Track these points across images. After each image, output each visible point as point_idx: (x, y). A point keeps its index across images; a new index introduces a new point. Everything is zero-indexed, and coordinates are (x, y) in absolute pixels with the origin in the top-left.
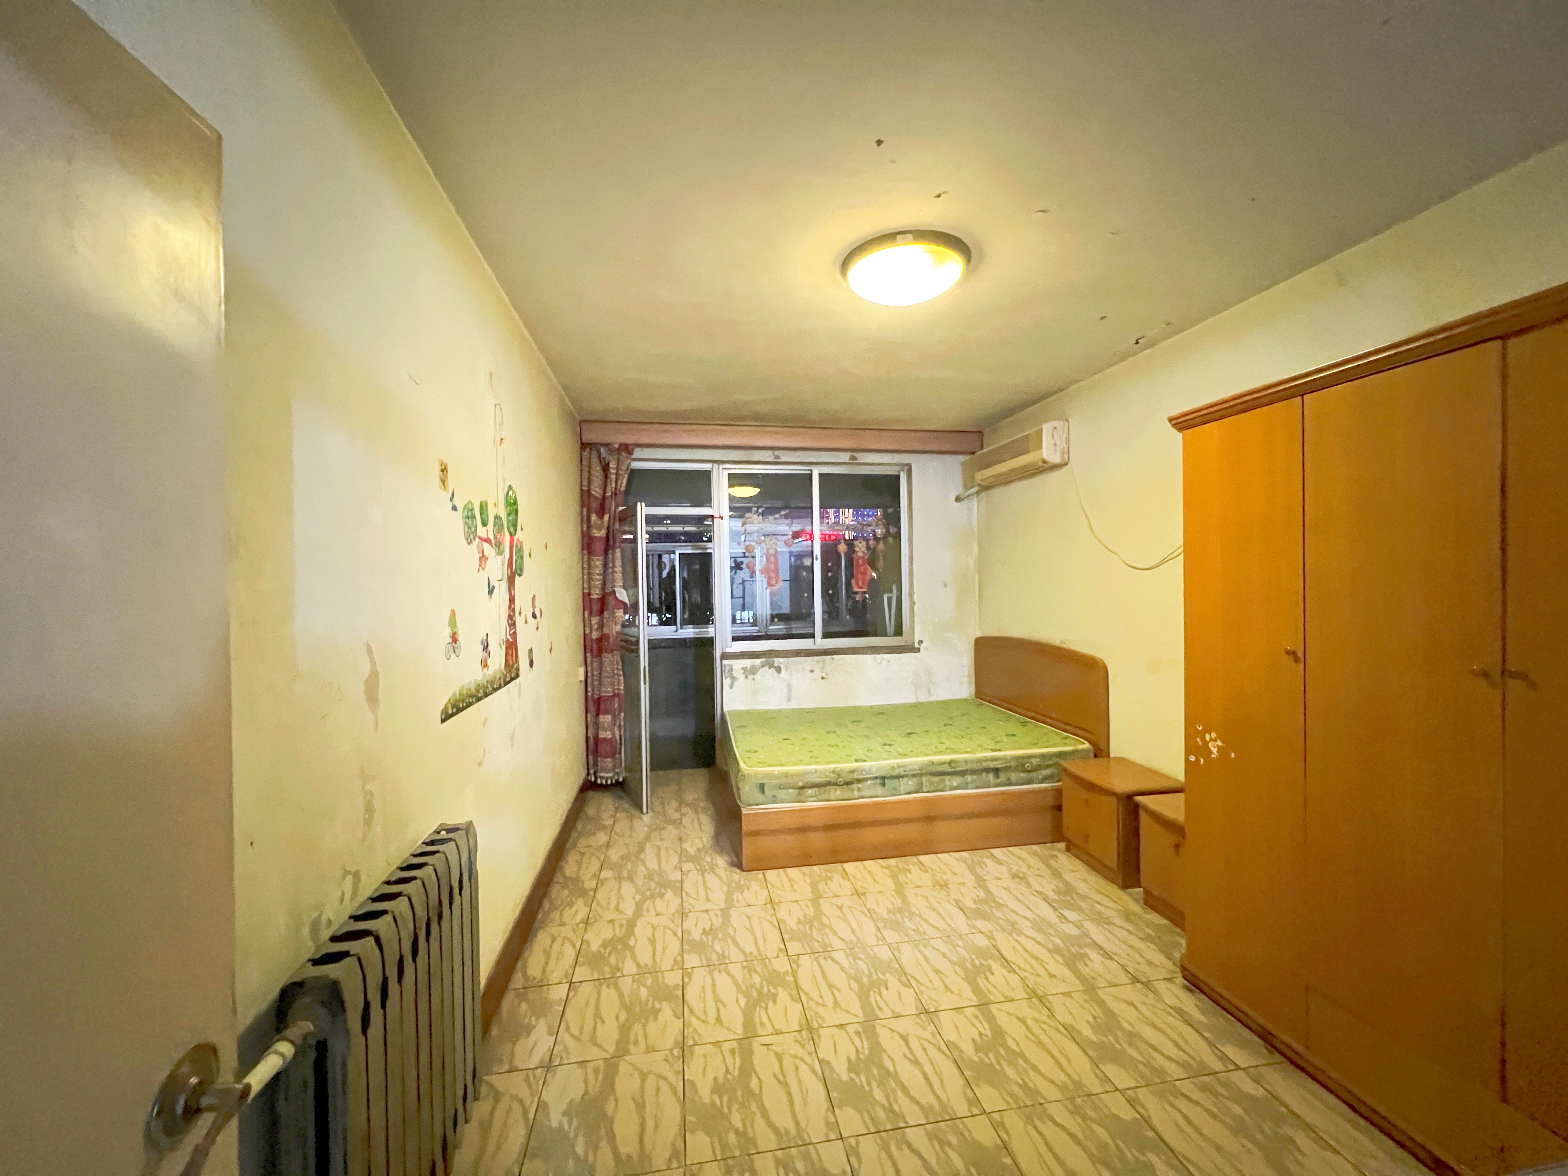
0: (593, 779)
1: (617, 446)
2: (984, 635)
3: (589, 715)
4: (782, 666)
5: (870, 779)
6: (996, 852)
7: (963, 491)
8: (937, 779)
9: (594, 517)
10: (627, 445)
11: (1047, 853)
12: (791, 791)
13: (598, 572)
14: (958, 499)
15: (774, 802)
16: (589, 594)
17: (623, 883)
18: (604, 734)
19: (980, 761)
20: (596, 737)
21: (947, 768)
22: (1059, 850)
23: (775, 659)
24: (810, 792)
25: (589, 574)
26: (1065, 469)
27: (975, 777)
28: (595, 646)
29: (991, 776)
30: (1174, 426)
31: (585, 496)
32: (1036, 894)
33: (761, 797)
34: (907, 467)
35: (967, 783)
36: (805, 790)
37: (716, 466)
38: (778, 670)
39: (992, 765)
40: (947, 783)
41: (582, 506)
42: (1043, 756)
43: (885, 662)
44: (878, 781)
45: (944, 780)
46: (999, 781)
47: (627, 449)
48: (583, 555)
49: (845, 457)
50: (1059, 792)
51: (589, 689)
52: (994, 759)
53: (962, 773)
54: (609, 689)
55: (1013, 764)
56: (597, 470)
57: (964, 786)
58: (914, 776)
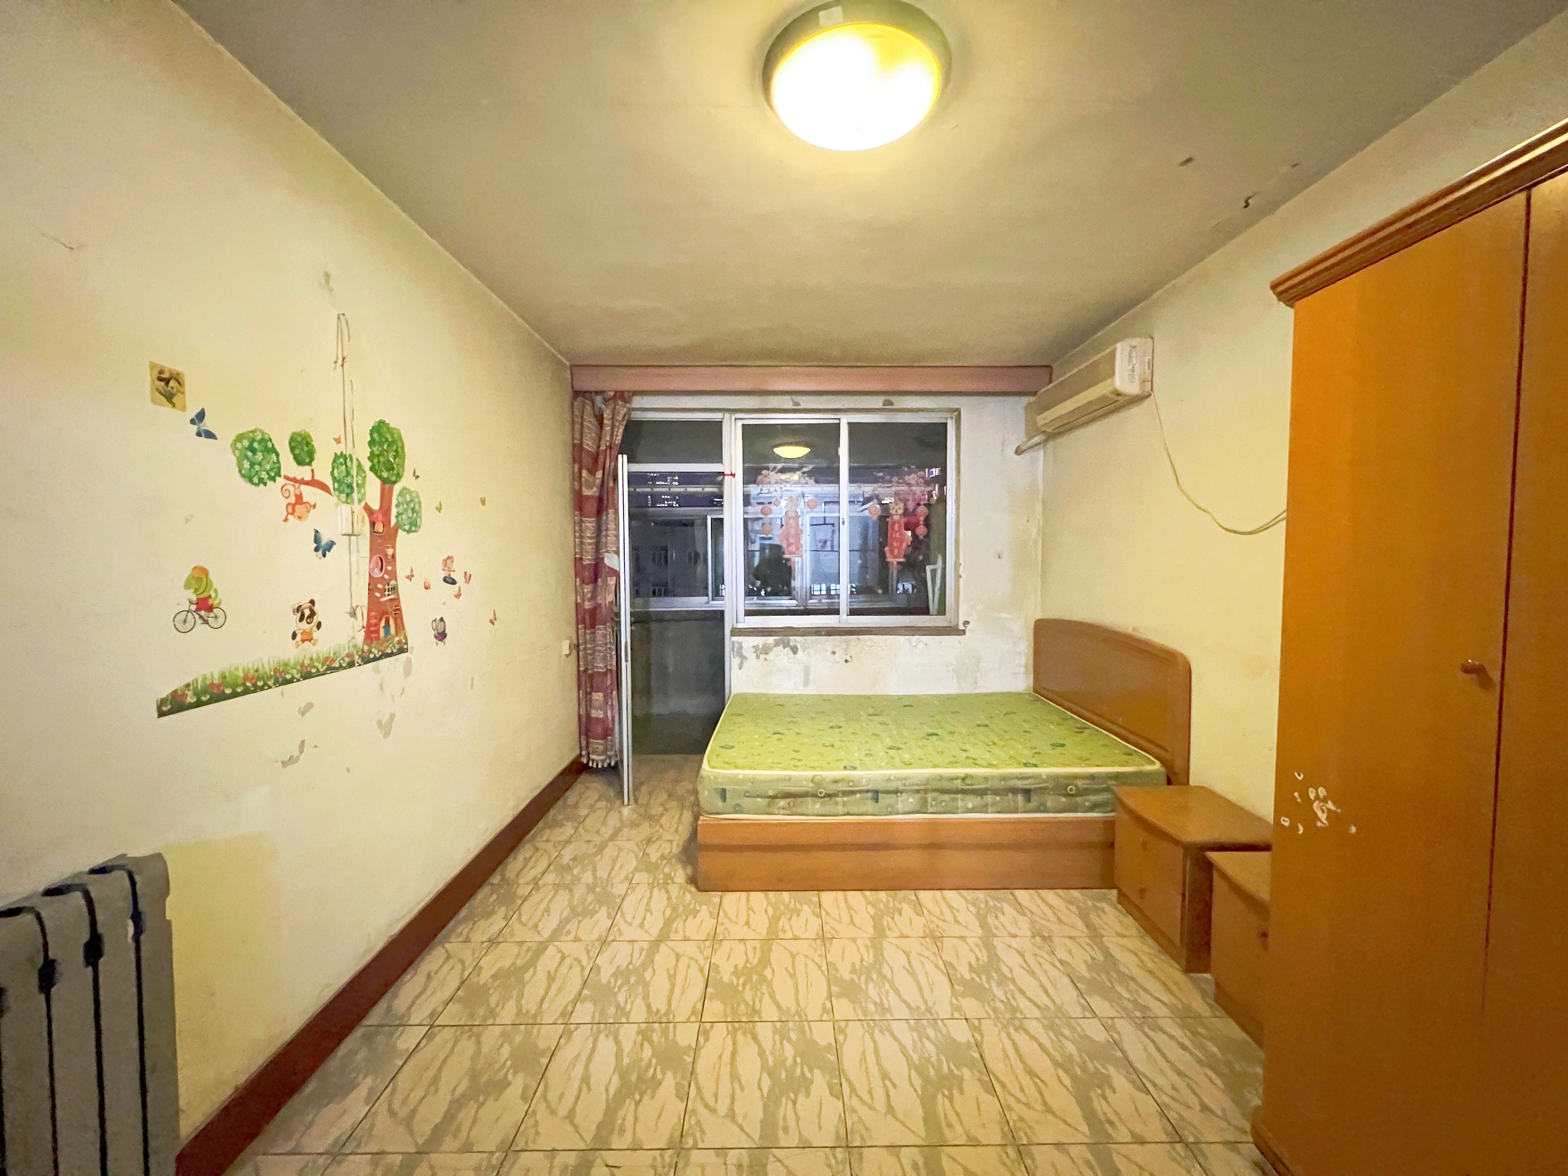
0: (585, 761)
1: (612, 394)
2: (1045, 617)
3: (581, 692)
4: (799, 646)
5: (860, 792)
6: (1021, 895)
7: (1025, 439)
8: (947, 797)
9: (584, 473)
10: (622, 392)
11: (1090, 903)
12: (759, 800)
13: (589, 535)
14: (1019, 452)
15: (736, 812)
16: (581, 559)
17: (561, 891)
18: (596, 714)
19: (1003, 778)
20: (588, 715)
21: (959, 784)
22: (1109, 901)
23: (791, 638)
24: (783, 803)
25: (581, 537)
26: (1146, 403)
27: (998, 798)
28: (587, 617)
29: (1020, 798)
30: (1280, 296)
31: (577, 450)
32: (1058, 964)
33: (720, 804)
34: (956, 413)
35: (987, 805)
36: (777, 800)
37: (727, 415)
38: (795, 650)
39: (1020, 784)
40: (960, 803)
41: (574, 461)
42: (1092, 777)
43: (921, 646)
44: (870, 795)
45: (956, 799)
46: (1031, 805)
47: (623, 396)
48: (575, 516)
49: (878, 402)
50: (1110, 824)
51: (581, 663)
52: (1024, 778)
53: (981, 793)
54: (601, 665)
55: (1050, 785)
56: (590, 422)
57: (983, 809)
58: (918, 791)
